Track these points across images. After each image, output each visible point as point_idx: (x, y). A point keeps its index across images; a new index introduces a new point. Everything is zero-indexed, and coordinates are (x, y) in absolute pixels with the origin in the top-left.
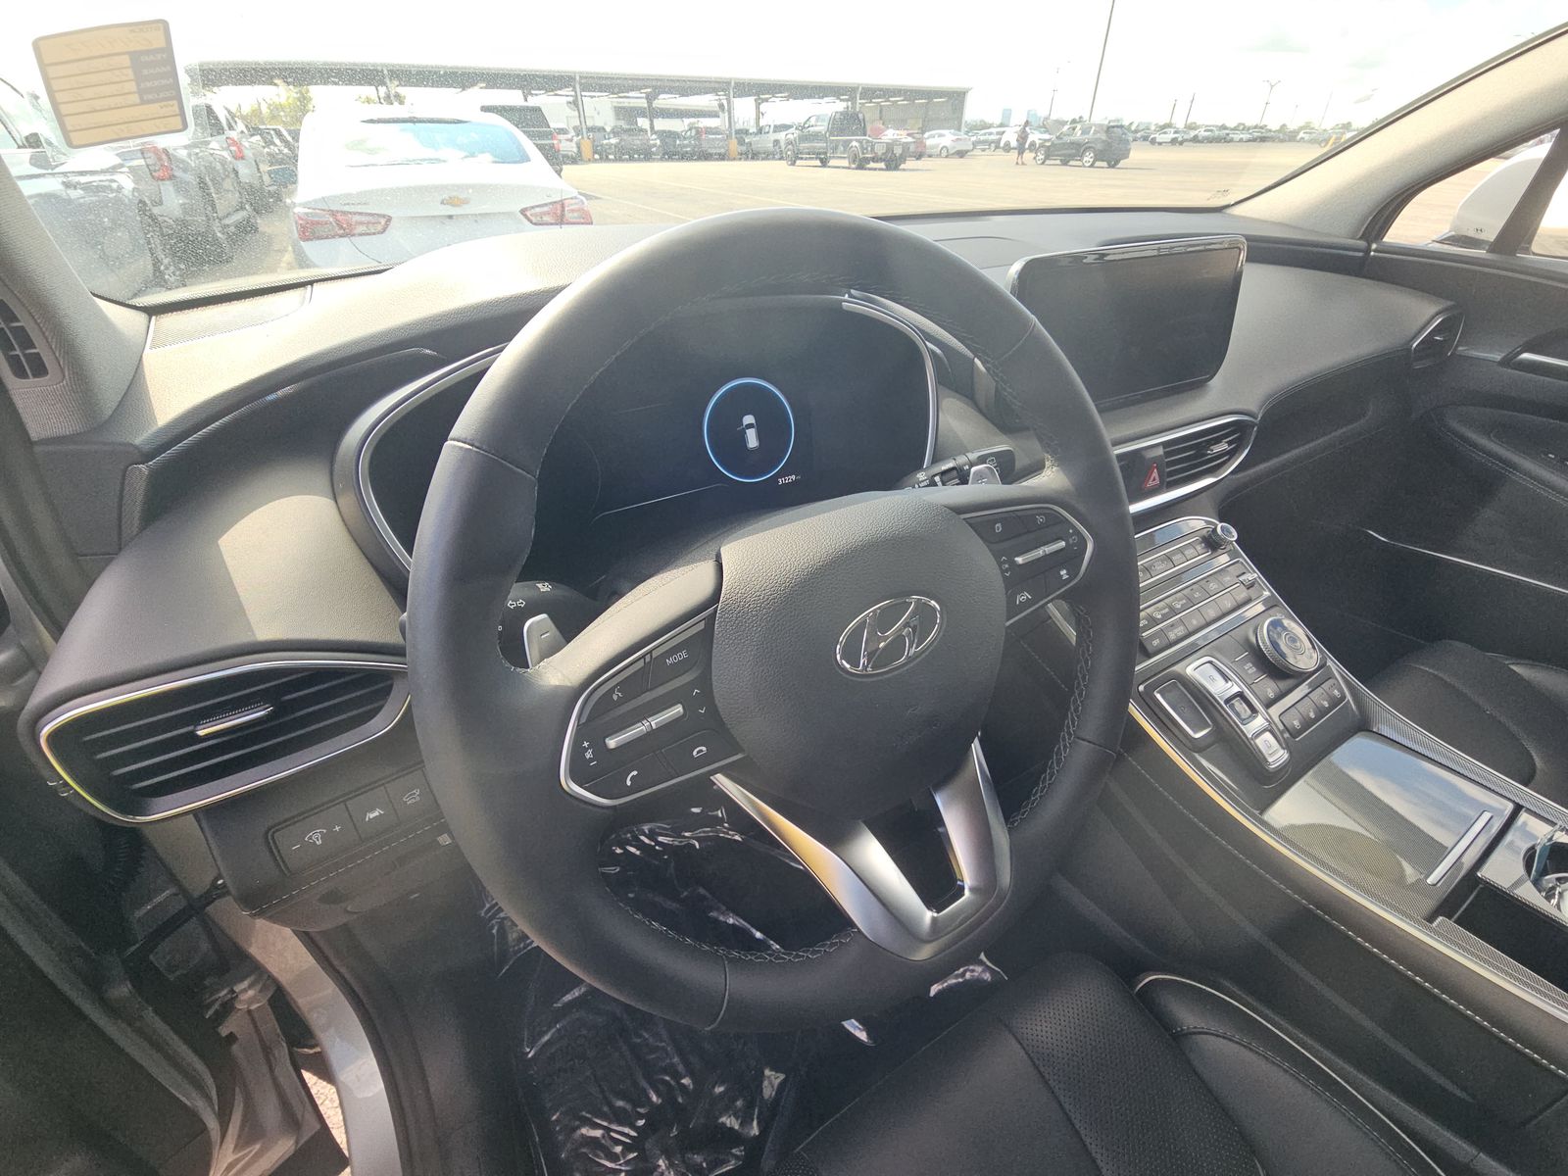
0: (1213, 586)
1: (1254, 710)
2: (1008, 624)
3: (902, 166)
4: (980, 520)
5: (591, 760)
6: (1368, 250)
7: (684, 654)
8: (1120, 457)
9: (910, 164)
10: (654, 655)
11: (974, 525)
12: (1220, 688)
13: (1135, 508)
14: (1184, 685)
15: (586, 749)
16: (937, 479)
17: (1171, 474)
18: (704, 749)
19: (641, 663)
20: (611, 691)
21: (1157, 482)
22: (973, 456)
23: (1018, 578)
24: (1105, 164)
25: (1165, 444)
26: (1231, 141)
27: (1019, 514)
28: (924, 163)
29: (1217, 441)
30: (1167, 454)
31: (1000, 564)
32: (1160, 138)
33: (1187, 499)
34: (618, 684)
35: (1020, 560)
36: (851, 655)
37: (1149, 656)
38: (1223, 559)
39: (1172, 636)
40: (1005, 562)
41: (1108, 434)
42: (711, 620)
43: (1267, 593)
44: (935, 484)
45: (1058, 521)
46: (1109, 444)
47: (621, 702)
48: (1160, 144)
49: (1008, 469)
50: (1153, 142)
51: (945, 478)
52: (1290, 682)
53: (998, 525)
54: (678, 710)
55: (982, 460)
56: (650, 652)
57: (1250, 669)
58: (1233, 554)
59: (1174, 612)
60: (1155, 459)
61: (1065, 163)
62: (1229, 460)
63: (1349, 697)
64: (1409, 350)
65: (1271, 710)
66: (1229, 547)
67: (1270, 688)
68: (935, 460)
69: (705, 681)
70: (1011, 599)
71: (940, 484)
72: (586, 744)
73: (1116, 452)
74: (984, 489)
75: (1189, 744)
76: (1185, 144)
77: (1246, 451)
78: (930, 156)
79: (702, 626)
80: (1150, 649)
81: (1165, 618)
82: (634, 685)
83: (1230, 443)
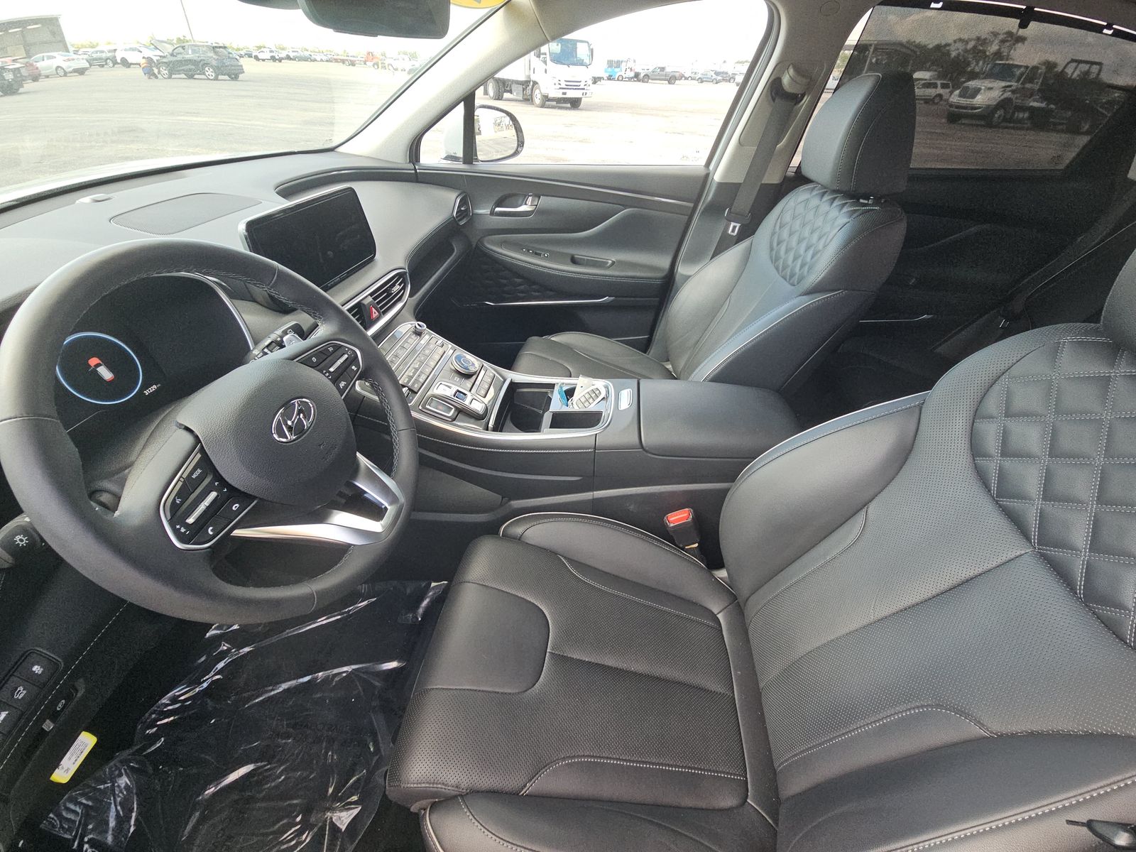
0: (427, 352)
1: (465, 394)
2: (343, 397)
3: (21, 90)
4: (303, 358)
5: (185, 532)
6: (415, 169)
7: (199, 471)
8: (350, 310)
9: (29, 86)
10: (185, 476)
11: (304, 362)
12: (449, 392)
13: (371, 332)
14: (436, 398)
15: (180, 529)
16: (266, 350)
17: (381, 308)
18: (237, 505)
19: (180, 484)
20: (174, 499)
21: (377, 313)
22: (279, 332)
23: (335, 379)
24: (227, 77)
25: (371, 294)
26: (315, 60)
27: (320, 350)
28: (42, 83)
29: (393, 285)
30: (375, 299)
31: (324, 374)
32: (261, 56)
33: (395, 318)
34: (176, 496)
35: (332, 370)
36: (282, 434)
37: (416, 393)
38: (427, 337)
39: (421, 380)
40: (326, 373)
41: (337, 301)
42: (202, 450)
43: (450, 346)
44: (266, 354)
45: (338, 348)
46: (341, 307)
47: (182, 503)
48: (264, 60)
49: (302, 333)
50: (257, 58)
51: (270, 348)
52: (474, 377)
53: (313, 358)
54: (213, 495)
55: (285, 333)
56: (181, 477)
57: (457, 379)
58: (428, 333)
59: (417, 370)
60: (370, 304)
61: (191, 77)
62: (403, 293)
63: (496, 375)
64: (453, 217)
65: (472, 391)
66: (426, 332)
67: (469, 383)
68: (256, 343)
69: (218, 477)
70: (338, 388)
71: (269, 352)
72: (178, 527)
73: (346, 308)
74: (294, 344)
75: (450, 420)
76: (283, 61)
77: (409, 286)
78: (47, 77)
79: (199, 456)
80: (416, 390)
81: (414, 374)
82: (184, 493)
83: (400, 285)
